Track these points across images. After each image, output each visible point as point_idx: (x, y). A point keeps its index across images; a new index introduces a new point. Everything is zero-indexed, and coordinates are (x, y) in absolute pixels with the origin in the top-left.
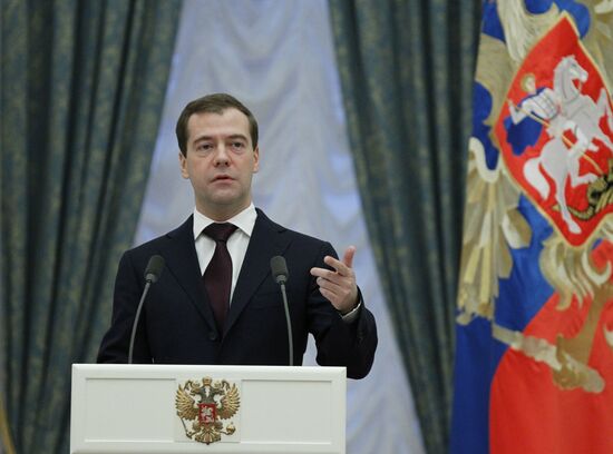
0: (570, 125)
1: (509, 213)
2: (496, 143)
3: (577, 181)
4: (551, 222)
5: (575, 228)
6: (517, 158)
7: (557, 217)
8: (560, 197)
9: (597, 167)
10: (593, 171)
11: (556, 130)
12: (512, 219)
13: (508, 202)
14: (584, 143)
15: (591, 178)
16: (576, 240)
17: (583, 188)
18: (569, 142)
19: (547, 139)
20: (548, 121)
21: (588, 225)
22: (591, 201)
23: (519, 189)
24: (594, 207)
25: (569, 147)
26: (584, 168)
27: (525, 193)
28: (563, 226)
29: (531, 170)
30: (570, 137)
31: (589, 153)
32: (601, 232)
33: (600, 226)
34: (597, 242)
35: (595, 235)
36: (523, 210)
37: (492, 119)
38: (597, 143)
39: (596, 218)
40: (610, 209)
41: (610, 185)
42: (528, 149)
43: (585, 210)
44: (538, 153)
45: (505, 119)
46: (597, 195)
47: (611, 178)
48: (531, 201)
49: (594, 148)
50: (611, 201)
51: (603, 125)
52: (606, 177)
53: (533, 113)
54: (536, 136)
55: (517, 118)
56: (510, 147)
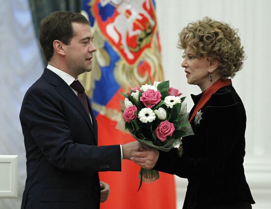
0: (128, 7)
1: (100, 50)
2: (94, 14)
3: (132, 34)
4: (119, 54)
5: (131, 56)
6: (104, 23)
7: (122, 51)
8: (124, 42)
9: (141, 26)
10: (139, 28)
11: (121, 10)
12: (101, 52)
13: (99, 44)
14: (135, 16)
15: (138, 32)
16: (131, 62)
17: (134, 37)
18: (128, 15)
19: (117, 14)
20: (118, 5)
21: (137, 55)
22: (138, 42)
23: (104, 38)
24: (139, 45)
25: (128, 17)
26: (135, 27)
27: (107, 40)
28: (125, 56)
29: (110, 29)
30: (129, 12)
31: (138, 20)
32: (143, 58)
33: (143, 55)
34: (141, 62)
35: (140, 59)
36: (106, 48)
37: (92, 3)
38: (141, 15)
39: (141, 51)
40: (148, 46)
41: (148, 35)
42: (109, 19)
43: (135, 47)
44: (113, 21)
45: (99, 4)
46: (141, 40)
47: (149, 31)
48: (111, 44)
49: (140, 18)
50: (149, 42)
51: (144, 6)
52: (145, 31)
53: (111, 2)
54: (113, 13)
55: (103, 4)
56: (100, 17)
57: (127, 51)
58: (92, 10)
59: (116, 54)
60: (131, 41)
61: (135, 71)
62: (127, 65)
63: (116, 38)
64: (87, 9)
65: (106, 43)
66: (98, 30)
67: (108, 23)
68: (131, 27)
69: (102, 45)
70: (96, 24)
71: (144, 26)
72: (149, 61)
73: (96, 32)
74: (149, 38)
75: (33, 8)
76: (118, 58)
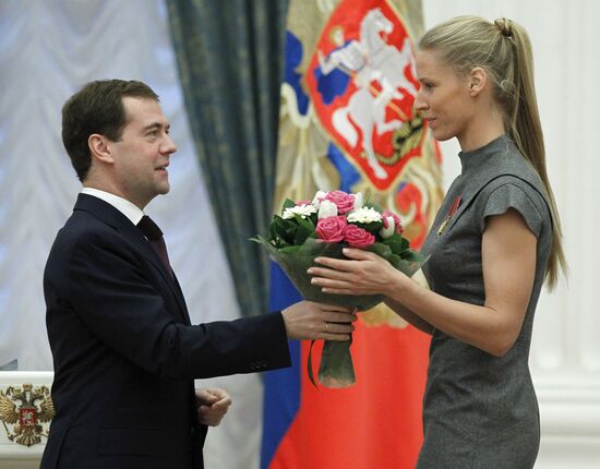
0: (376, 75)
1: (320, 160)
2: (307, 90)
3: (383, 128)
4: (358, 168)
5: (381, 174)
6: (327, 107)
7: (364, 163)
8: (367, 145)
9: (402, 114)
10: (397, 117)
11: (362, 80)
12: (322, 166)
13: (318, 149)
14: (390, 92)
15: (396, 125)
16: (382, 185)
17: (388, 135)
18: (375, 91)
19: (354, 89)
20: (355, 72)
21: (394, 170)
22: (396, 146)
23: (329, 138)
24: (398, 151)
25: (375, 96)
26: (390, 115)
27: (334, 141)
28: (370, 172)
29: (339, 119)
30: (376, 86)
31: (394, 101)
32: (406, 176)
33: (405, 170)
34: (402, 185)
35: (400, 179)
36: (332, 157)
37: (304, 67)
38: (401, 90)
39: (402, 162)
40: (416, 152)
41: (415, 130)
42: (337, 99)
43: (391, 156)
44: (345, 103)
45: (316, 69)
46: (401, 140)
47: (416, 122)
48: (341, 149)
49: (399, 96)
50: (415, 145)
51: (407, 73)
52: (410, 123)
53: (341, 64)
54: (344, 87)
55: (326, 69)
56: (319, 96)
57: (373, 162)
58: (304, 82)
59: (352, 168)
60: (383, 144)
61: (391, 203)
62: (374, 190)
63: (352, 138)
64: (294, 81)
65: (332, 147)
66: (316, 120)
67: (336, 108)
68: (382, 113)
69: (325, 152)
70: (311, 110)
71: (408, 113)
72: (417, 182)
73: (312, 125)
74: (417, 137)
75: (186, 79)
76: (355, 178)
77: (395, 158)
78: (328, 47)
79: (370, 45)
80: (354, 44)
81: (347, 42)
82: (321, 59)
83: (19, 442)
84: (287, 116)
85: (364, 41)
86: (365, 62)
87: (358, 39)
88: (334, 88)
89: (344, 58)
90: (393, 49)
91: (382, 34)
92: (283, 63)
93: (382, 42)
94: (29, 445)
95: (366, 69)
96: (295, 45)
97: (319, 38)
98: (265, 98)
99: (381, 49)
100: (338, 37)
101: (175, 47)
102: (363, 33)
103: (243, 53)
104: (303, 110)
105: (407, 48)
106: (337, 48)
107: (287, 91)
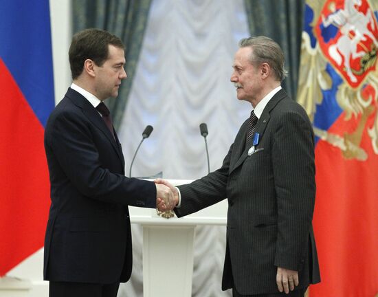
0: (352, 28)
1: (322, 72)
2: (316, 35)
3: (355, 56)
4: (342, 76)
5: (354, 79)
6: (325, 44)
7: (345, 74)
8: (347, 64)
9: (365, 48)
10: (363, 50)
11: (345, 30)
12: (323, 74)
13: (321, 66)
14: (359, 36)
15: (362, 54)
16: (355, 85)
17: (358, 59)
18: (351, 36)
19: (341, 35)
20: (341, 26)
21: (360, 78)
22: (362, 65)
23: (327, 60)
24: (363, 68)
26: (359, 49)
27: (330, 62)
28: (348, 79)
30: (352, 33)
31: (362, 41)
32: (367, 81)
33: (367, 77)
34: (365, 86)
35: (364, 82)
36: (328, 70)
37: (314, 23)
38: (365, 36)
39: (365, 73)
40: (373, 68)
41: (372, 57)
42: (331, 40)
43: (359, 70)
44: (336, 42)
45: (321, 25)
46: (365, 62)
47: (373, 53)
48: (333, 66)
49: (364, 39)
50: (372, 65)
51: (369, 27)
52: (370, 53)
53: (334, 22)
54: (335, 34)
55: (326, 24)
56: (322, 39)
57: (350, 74)
58: (314, 32)
59: (338, 76)
60: (355, 64)
61: (359, 95)
62: (350, 88)
63: (339, 61)
64: (309, 30)
65: (328, 66)
66: (320, 51)
67: (331, 44)
68: (355, 48)
69: (324, 68)
70: (318, 46)
71: (369, 48)
72: (373, 84)
73: (318, 53)
74: (374, 60)
75: (253, 29)
76: (340, 81)
77: (361, 71)
78: (327, 13)
79: (350, 12)
80: (341, 11)
81: (337, 10)
82: (324, 19)
83: (163, 216)
84: (305, 49)
85: (346, 10)
86: (347, 21)
87: (343, 8)
88: (330, 34)
89: (335, 18)
90: (361, 14)
91: (356, 6)
92: (303, 21)
93: (356, 10)
94: (168, 218)
95: (347, 25)
96: (310, 12)
97: (322, 8)
98: (294, 40)
99: (355, 14)
100: (332, 7)
101: (247, 12)
102: (346, 5)
103: (283, 16)
104: (313, 45)
105: (369, 14)
106: (332, 13)
107: (305, 36)
